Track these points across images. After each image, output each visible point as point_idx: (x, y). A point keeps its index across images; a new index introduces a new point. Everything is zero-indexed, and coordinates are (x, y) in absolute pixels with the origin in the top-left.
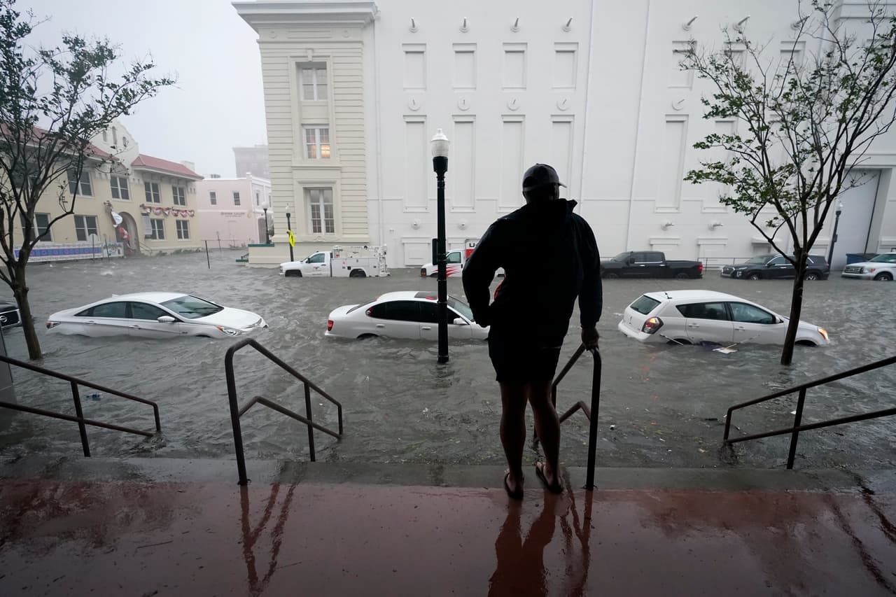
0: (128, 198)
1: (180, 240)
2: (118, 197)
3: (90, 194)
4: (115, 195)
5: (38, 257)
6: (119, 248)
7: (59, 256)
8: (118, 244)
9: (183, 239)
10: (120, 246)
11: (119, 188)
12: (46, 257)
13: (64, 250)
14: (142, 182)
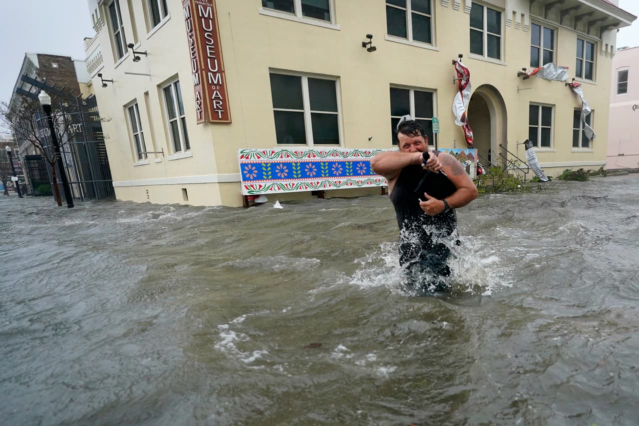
0: (499, 57)
1: (576, 149)
2: (481, 53)
3: (429, 40)
4: (476, 47)
5: (296, 182)
6: (469, 162)
7: (343, 179)
8: (467, 152)
9: (581, 149)
10: (470, 157)
11: (486, 32)
12: (315, 181)
13: (355, 163)
14: (527, 22)
